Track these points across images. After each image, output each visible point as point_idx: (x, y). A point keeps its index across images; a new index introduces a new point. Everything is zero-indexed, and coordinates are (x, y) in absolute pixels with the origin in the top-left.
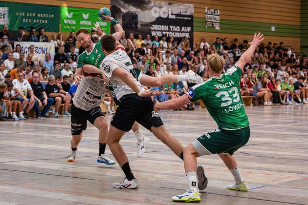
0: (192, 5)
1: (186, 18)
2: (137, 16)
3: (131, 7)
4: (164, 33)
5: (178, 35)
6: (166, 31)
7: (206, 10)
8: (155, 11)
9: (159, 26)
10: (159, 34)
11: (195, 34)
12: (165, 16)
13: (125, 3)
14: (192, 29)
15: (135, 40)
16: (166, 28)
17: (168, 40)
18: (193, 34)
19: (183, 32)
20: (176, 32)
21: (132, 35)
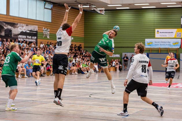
0: (37, 26)
1: (34, 32)
2: (11, 31)
3: (9, 26)
4: (24, 39)
5: (30, 40)
6: (25, 38)
7: (43, 29)
8: (20, 28)
9: (22, 36)
10: (22, 40)
11: (38, 40)
12: (24, 31)
13: (6, 24)
14: (37, 38)
15: (10, 42)
16: (25, 37)
17: (26, 43)
18: (37, 40)
19: (33, 39)
20: (29, 39)
21: (9, 40)
